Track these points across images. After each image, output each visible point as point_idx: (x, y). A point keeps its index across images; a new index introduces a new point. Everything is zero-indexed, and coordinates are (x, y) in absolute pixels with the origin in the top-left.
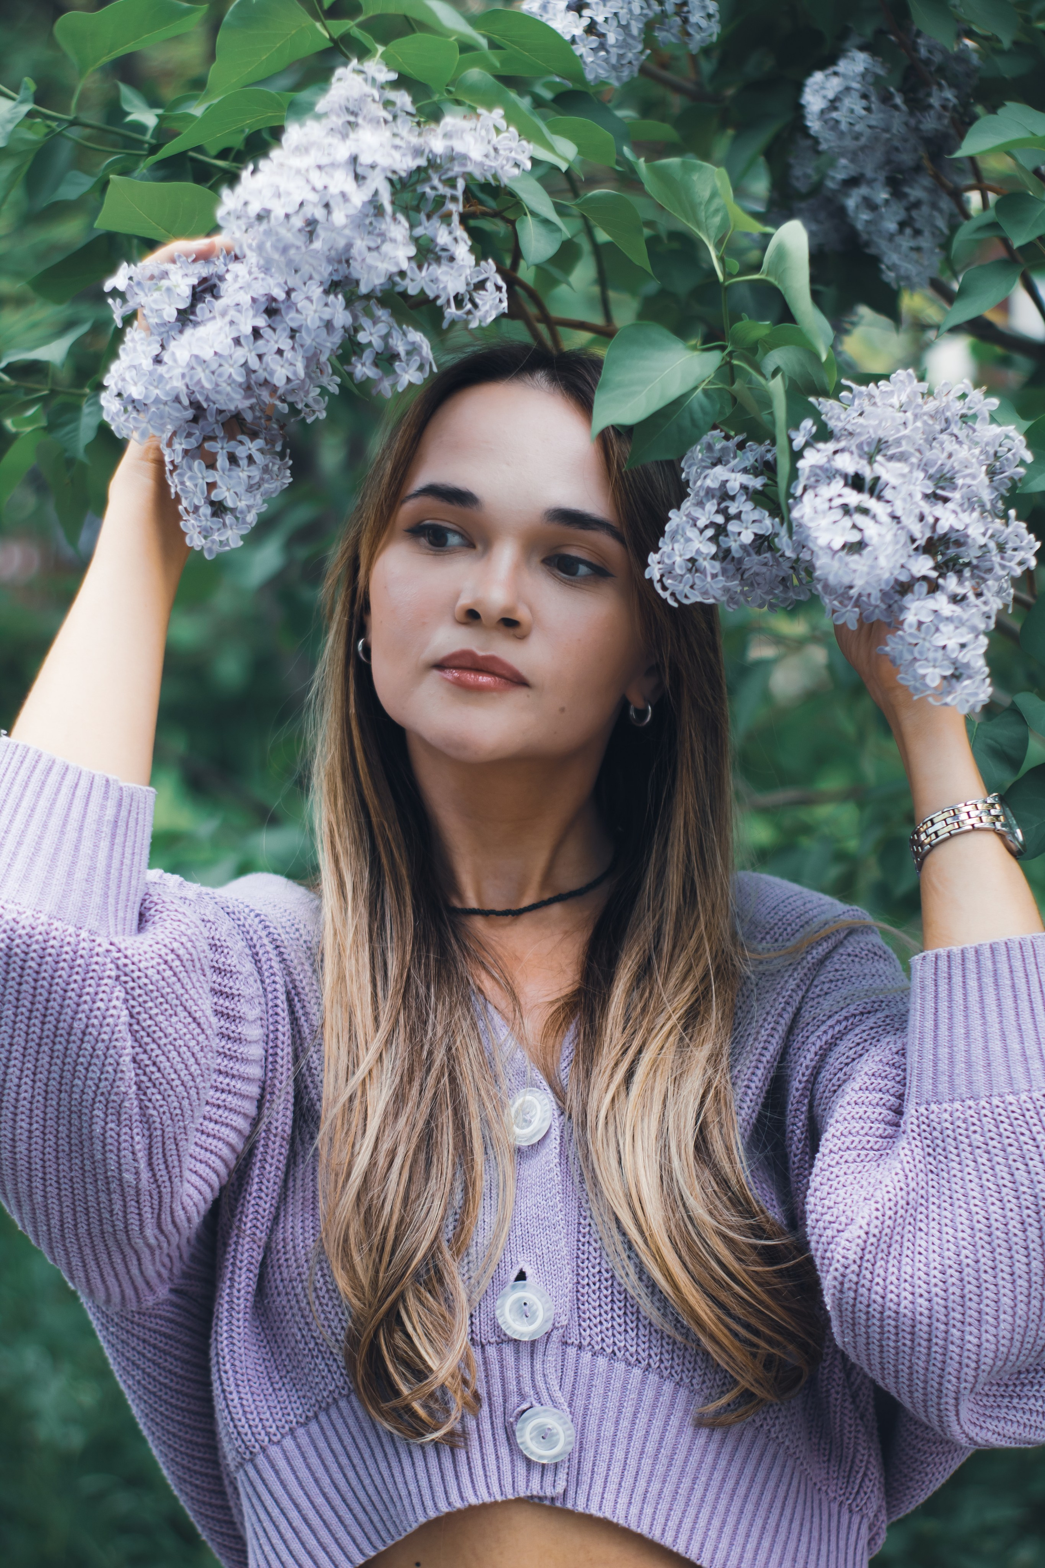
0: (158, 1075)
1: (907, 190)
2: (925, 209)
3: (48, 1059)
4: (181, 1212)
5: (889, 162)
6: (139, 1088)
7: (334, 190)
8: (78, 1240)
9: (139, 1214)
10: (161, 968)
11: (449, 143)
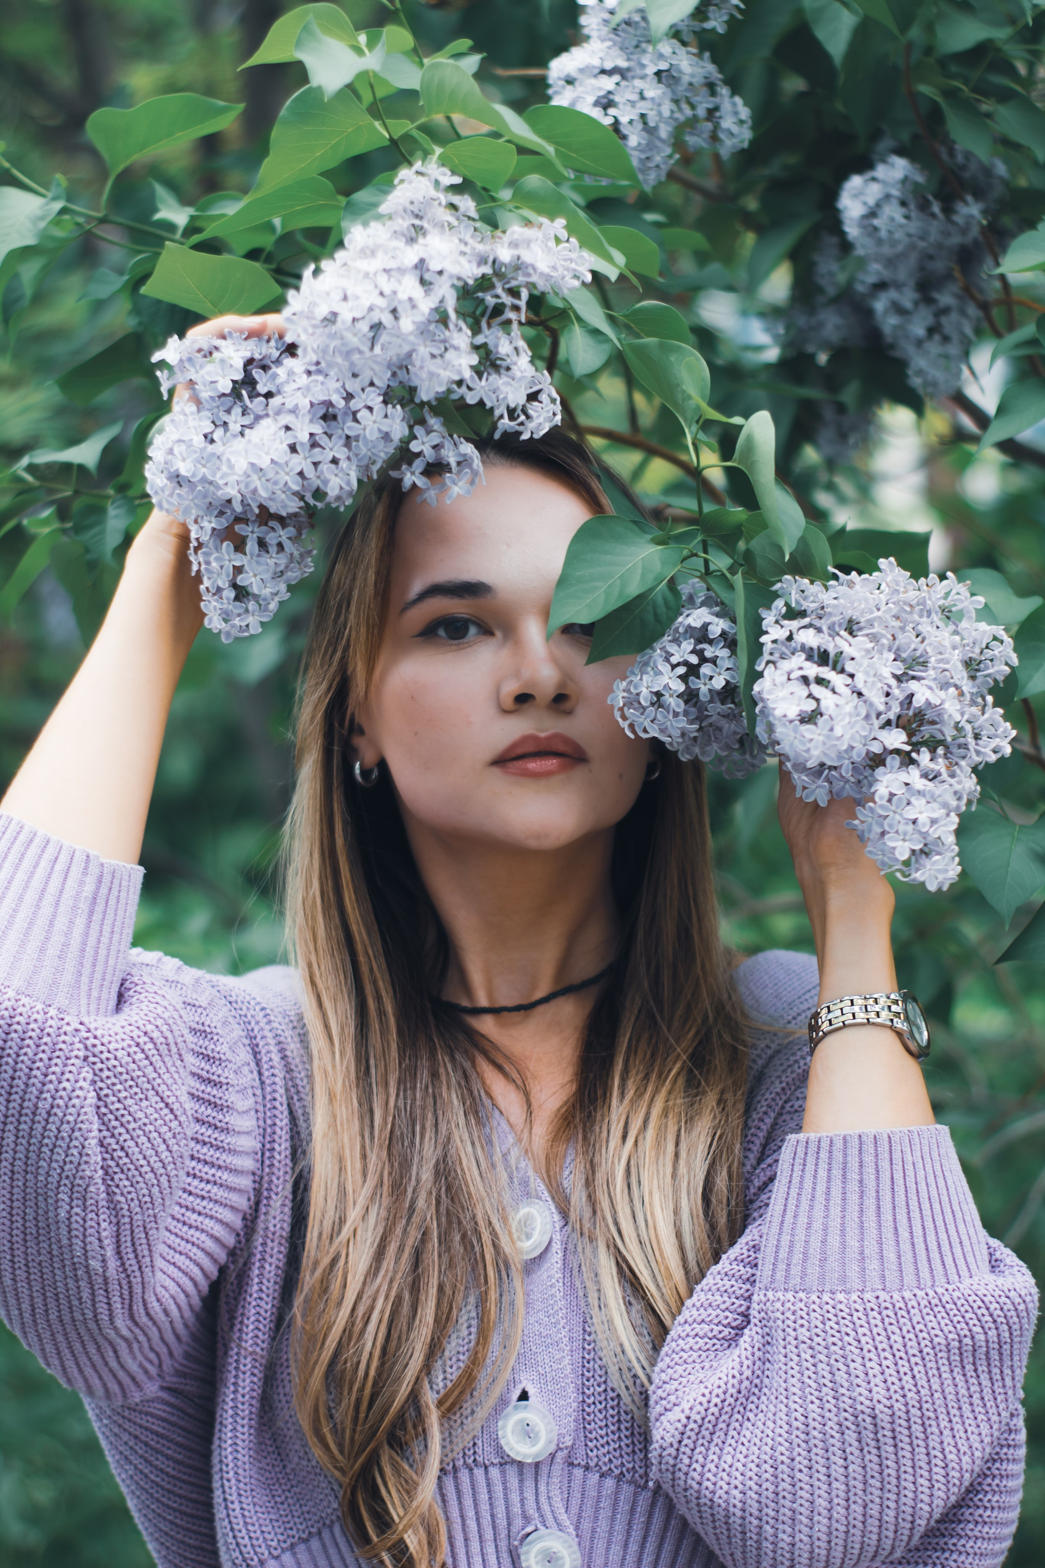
0: (126, 1160)
1: (936, 295)
2: (954, 316)
3: (13, 1138)
4: (155, 1304)
5: (921, 268)
6: (107, 1174)
7: (403, 296)
8: (50, 1326)
9: (109, 1304)
10: (131, 1050)
11: (516, 252)
